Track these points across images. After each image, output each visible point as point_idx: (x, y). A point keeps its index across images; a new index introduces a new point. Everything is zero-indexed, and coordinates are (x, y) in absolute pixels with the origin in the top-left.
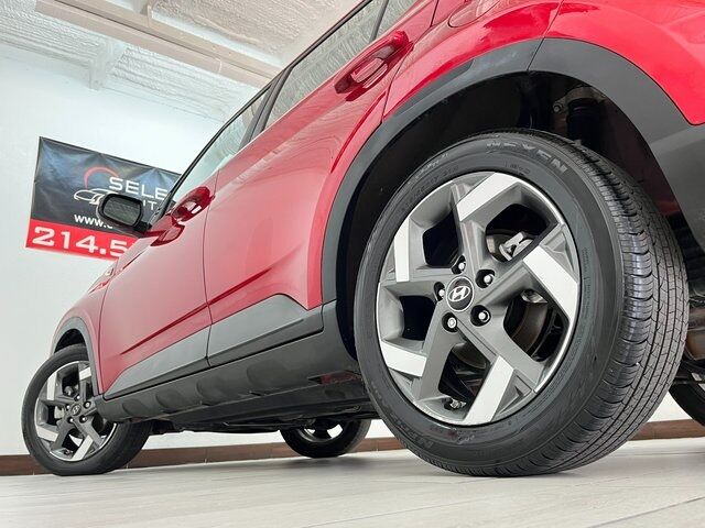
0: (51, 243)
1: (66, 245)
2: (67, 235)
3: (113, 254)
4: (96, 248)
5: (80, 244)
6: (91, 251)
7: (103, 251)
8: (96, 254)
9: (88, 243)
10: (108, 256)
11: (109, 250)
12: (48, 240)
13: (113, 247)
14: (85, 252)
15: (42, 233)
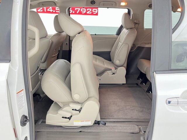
0: (42, 11)
1: (45, 11)
2: (45, 8)
4: (52, 10)
5: (48, 10)
6: (51, 11)
7: (54, 11)
8: (52, 13)
9: (50, 9)
10: (55, 13)
11: (56, 11)
13: (56, 9)
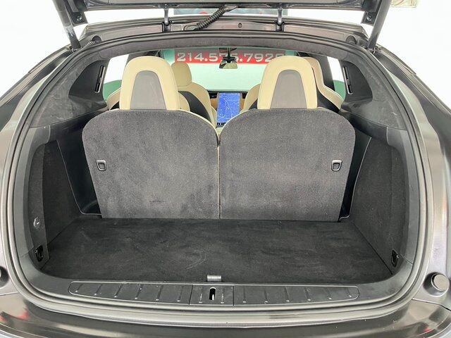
3: (211, 60)
12: (183, 58)
14: (198, 61)
15: (181, 56)
